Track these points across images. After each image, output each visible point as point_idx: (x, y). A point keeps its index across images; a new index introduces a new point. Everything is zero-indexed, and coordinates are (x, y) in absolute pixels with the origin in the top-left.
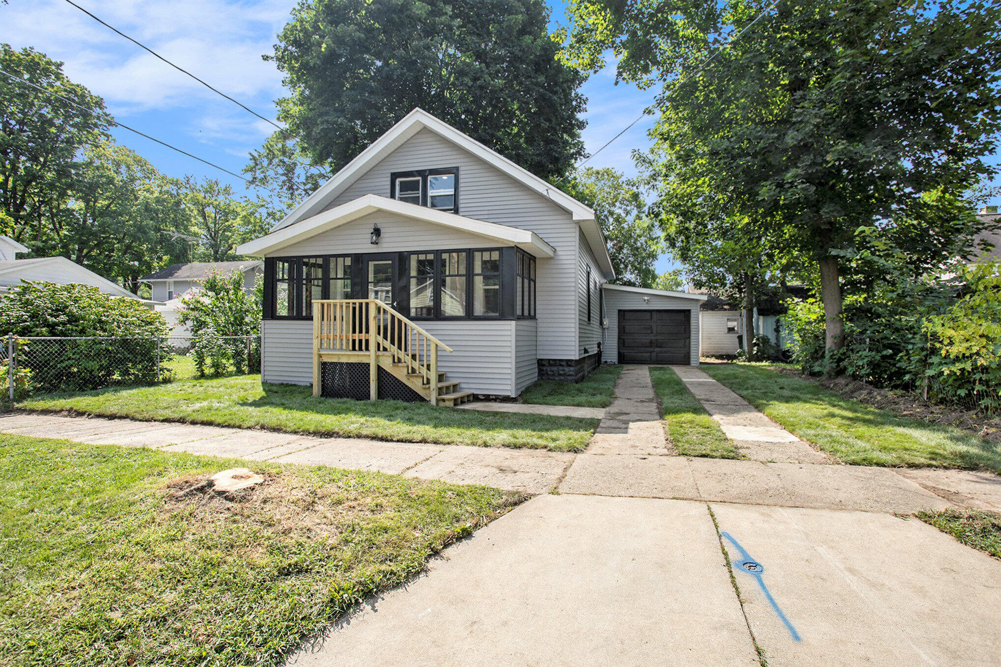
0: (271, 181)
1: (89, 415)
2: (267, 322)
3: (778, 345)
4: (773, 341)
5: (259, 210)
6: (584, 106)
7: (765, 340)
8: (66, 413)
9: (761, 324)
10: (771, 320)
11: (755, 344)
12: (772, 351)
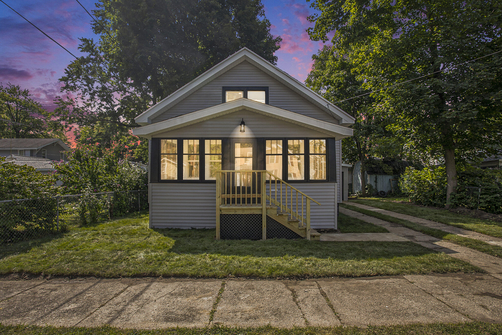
0: (78, 89)
1: (45, 276)
2: (154, 184)
3: (376, 189)
4: (374, 187)
5: (68, 106)
6: (276, 62)
7: (370, 186)
8: (16, 276)
9: (368, 178)
10: (374, 176)
11: (367, 189)
12: (374, 192)
